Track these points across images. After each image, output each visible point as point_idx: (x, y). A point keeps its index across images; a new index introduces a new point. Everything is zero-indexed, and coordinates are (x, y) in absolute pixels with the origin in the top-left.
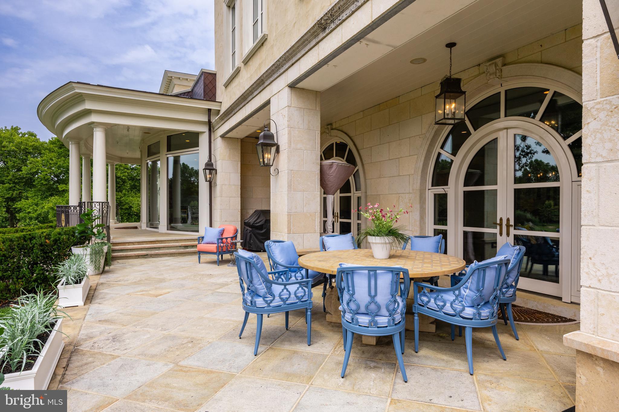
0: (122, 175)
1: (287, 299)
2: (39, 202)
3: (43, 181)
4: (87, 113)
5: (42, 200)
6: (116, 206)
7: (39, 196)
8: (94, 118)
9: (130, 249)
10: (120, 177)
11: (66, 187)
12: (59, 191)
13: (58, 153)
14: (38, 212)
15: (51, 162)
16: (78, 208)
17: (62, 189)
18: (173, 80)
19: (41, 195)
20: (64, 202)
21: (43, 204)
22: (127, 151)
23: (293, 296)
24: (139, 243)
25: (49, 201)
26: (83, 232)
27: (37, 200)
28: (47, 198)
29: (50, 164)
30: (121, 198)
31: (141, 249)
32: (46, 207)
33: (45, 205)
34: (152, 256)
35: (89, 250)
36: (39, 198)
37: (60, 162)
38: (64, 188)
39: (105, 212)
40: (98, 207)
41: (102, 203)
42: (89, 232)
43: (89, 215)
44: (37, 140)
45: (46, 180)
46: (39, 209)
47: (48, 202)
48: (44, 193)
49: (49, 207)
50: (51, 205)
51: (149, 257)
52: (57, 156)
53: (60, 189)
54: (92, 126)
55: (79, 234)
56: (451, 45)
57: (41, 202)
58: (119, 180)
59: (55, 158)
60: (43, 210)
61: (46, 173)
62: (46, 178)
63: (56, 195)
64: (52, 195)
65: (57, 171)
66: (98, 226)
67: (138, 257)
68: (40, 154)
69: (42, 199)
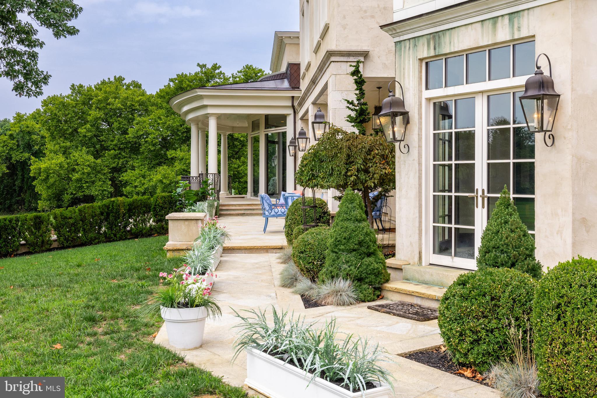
0: (240, 136)
1: (277, 212)
2: (146, 174)
3: (150, 147)
4: (205, 107)
5: (149, 171)
6: (228, 177)
7: (146, 166)
8: (210, 111)
9: (233, 210)
10: (237, 139)
11: (175, 153)
12: (167, 159)
13: (167, 109)
14: (146, 186)
15: (159, 121)
16: (198, 178)
17: (171, 156)
18: (283, 40)
19: (149, 164)
20: (173, 173)
21: (150, 175)
22: (238, 123)
23: (280, 211)
24: (239, 205)
25: (156, 171)
26: (203, 193)
27: (145, 170)
28: (155, 168)
29: (159, 124)
30: (239, 167)
31: (241, 210)
32: (154, 179)
33: (153, 178)
34: (248, 215)
35: (207, 204)
36: (146, 168)
37: (169, 121)
38: (174, 155)
39: (216, 181)
40: (212, 177)
41: (215, 174)
42: (207, 193)
43: (206, 182)
44: (143, 94)
45: (154, 145)
46: (145, 182)
47: (155, 173)
48: (152, 162)
49: (158, 180)
50: (159, 177)
51: (245, 216)
52: (165, 114)
53: (169, 157)
54: (208, 116)
55: (201, 194)
56: (379, 88)
57: (148, 173)
58: (237, 143)
59: (163, 116)
60: (151, 183)
61: (154, 136)
62: (154, 142)
63: (165, 163)
64: (159, 164)
65: (166, 133)
66: (211, 189)
67: (238, 215)
68: (146, 110)
69: (150, 169)
